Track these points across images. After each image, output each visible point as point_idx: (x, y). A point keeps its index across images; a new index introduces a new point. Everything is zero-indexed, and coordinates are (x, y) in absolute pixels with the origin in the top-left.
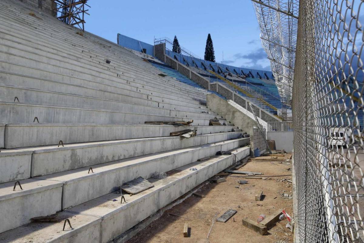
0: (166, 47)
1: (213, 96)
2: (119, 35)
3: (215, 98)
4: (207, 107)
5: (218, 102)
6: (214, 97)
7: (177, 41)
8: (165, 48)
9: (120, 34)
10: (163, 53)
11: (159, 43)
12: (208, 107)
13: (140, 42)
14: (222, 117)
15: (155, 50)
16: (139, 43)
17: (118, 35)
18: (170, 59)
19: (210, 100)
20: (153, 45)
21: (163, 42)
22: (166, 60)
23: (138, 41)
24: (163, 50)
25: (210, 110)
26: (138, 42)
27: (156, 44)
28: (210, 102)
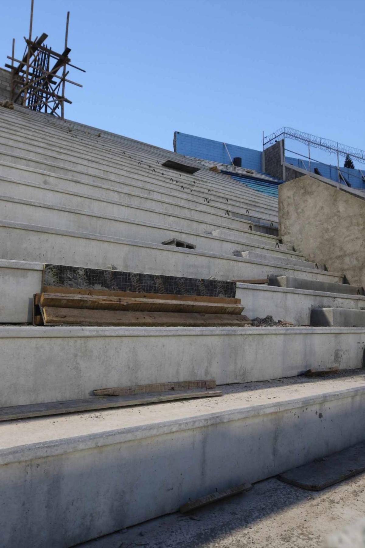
0: (285, 147)
1: (304, 188)
2: (176, 134)
3: (310, 193)
4: (281, 241)
5: (326, 210)
6: (306, 193)
7: (352, 162)
8: (284, 149)
9: (178, 133)
10: (280, 161)
11: (273, 142)
12: (285, 238)
13: (228, 145)
14: (345, 280)
15: (266, 159)
16: (226, 147)
17: (175, 136)
18: (294, 170)
19: (292, 209)
20: (261, 150)
21: (279, 139)
22: (286, 175)
23: (223, 144)
24: (280, 156)
25: (294, 250)
26: (223, 146)
27: (268, 146)
28: (294, 216)
